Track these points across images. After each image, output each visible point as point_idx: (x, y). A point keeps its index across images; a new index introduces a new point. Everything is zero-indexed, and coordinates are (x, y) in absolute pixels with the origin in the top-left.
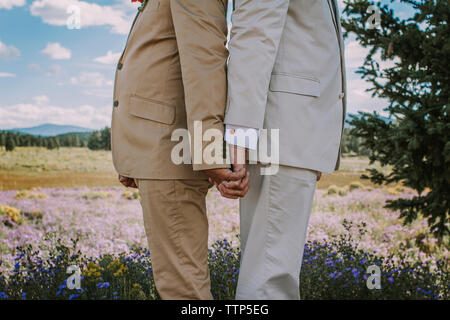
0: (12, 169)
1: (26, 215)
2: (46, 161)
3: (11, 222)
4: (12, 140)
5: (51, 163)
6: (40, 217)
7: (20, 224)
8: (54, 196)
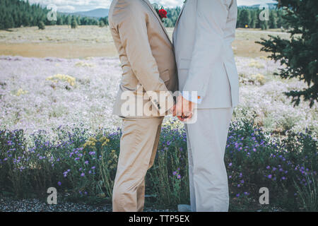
0: (76, 41)
1: (80, 81)
2: (98, 36)
3: (69, 86)
4: (75, 21)
5: (101, 37)
6: (89, 82)
7: (75, 87)
8: (100, 64)
